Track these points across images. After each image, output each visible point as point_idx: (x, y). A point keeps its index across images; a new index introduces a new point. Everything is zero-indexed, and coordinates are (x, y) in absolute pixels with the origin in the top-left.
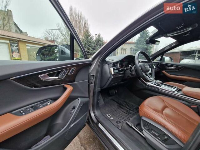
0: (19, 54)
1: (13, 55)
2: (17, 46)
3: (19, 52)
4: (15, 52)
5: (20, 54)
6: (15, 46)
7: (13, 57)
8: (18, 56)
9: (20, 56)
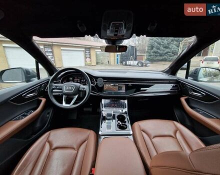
1: (86, 60)
4: (88, 57)
5: (91, 59)
7: (86, 62)
9: (91, 61)
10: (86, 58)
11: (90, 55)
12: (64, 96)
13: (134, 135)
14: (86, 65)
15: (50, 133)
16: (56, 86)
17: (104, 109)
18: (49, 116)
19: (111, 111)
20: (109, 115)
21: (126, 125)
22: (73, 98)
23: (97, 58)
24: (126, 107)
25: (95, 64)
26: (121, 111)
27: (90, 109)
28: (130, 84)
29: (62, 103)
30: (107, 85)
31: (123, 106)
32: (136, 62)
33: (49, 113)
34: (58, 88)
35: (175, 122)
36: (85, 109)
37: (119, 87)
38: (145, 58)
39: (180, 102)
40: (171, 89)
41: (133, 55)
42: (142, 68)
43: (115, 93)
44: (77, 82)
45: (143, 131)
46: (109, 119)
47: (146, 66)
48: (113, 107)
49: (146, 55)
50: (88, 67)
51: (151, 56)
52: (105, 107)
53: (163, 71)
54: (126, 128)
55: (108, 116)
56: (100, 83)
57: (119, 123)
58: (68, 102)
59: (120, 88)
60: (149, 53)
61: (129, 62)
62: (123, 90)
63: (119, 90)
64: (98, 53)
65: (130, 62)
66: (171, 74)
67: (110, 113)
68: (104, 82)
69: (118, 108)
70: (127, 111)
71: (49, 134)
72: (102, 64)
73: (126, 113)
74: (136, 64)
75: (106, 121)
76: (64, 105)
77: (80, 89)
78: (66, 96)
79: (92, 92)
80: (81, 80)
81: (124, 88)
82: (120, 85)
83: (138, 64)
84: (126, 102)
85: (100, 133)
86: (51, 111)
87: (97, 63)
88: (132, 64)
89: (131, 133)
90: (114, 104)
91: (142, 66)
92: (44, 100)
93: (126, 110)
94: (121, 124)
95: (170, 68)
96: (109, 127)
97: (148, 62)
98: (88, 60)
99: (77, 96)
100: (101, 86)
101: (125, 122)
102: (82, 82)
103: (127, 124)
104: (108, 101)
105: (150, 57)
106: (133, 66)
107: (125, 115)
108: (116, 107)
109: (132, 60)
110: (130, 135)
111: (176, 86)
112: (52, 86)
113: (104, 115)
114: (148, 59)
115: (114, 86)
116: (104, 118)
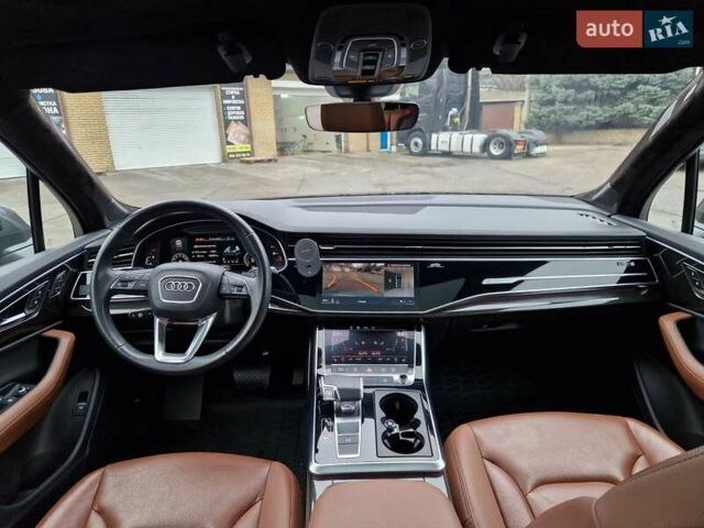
0: (246, 131)
1: (227, 136)
2: (242, 96)
3: (246, 122)
4: (236, 121)
5: (251, 131)
6: (237, 97)
7: (229, 143)
8: (243, 137)
9: (250, 139)
10: (227, 123)
11: (244, 107)
12: (157, 321)
13: (450, 474)
14: (226, 158)
15: (102, 476)
16: (124, 281)
17: (324, 371)
18: (87, 408)
19: (356, 378)
20: (348, 395)
21: (418, 436)
22: (195, 330)
23: (279, 121)
24: (419, 363)
25: (272, 152)
26: (396, 377)
27: (262, 376)
28: (436, 262)
29: (150, 350)
30: (336, 269)
31: (407, 357)
32: (479, 138)
33: (83, 397)
34: (131, 286)
35: (633, 424)
36: (238, 376)
37: (388, 275)
38: (521, 115)
39: (658, 334)
40: (622, 280)
41: (460, 103)
42: (505, 164)
43: (373, 302)
44: (206, 259)
45: (493, 461)
46: (349, 414)
47: (528, 155)
48: (364, 361)
49: (525, 96)
50: (235, 167)
51: (552, 102)
52: (329, 362)
53: (585, 198)
54: (421, 446)
55: (343, 400)
56: (306, 260)
57: (390, 429)
58: (176, 344)
59: (392, 281)
60: (545, 89)
61: (440, 140)
62: (407, 289)
63: (388, 286)
64: (284, 96)
65: (444, 136)
66: (620, 212)
67: (349, 385)
68: (323, 253)
69: (383, 367)
70: (423, 376)
71: (101, 482)
72: (306, 151)
73: (417, 385)
74: (476, 149)
75: (337, 420)
76: (160, 357)
77: (225, 290)
78: (166, 322)
79: (274, 302)
80: (221, 247)
81: (409, 280)
82: (391, 268)
83: (485, 146)
84: (420, 338)
85: (313, 468)
86: (93, 386)
87: (283, 149)
88: (455, 148)
89: (441, 465)
90: (370, 348)
91: (508, 156)
92: (66, 340)
93: (418, 373)
94: (396, 431)
95: (613, 186)
96: (348, 445)
97: (538, 134)
98: (236, 131)
99: (211, 320)
100: (310, 273)
101: (417, 424)
102: (229, 257)
103: (422, 429)
104: (340, 336)
105: (545, 110)
106: (463, 157)
107: (415, 396)
108: (374, 361)
109: (455, 128)
110: (434, 474)
111: (639, 266)
112: (107, 278)
113: (328, 395)
114: (536, 122)
115: (368, 270)
116: (329, 410)
